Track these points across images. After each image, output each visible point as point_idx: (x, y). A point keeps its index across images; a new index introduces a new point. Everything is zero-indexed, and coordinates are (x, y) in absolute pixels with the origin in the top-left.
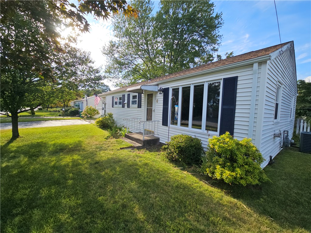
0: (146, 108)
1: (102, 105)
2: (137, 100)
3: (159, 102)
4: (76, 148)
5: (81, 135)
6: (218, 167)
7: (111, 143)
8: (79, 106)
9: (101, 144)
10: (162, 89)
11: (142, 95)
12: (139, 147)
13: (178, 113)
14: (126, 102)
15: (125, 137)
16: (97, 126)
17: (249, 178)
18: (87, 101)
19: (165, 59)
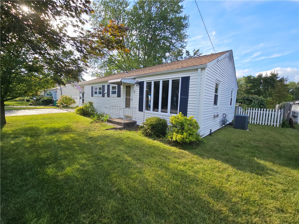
0: (125, 97)
1: (80, 95)
2: (117, 90)
3: (135, 93)
4: (67, 130)
5: (66, 121)
6: (174, 133)
7: (97, 126)
8: (51, 95)
9: (88, 127)
10: (139, 82)
11: (121, 86)
12: (121, 128)
13: (151, 101)
14: (106, 91)
15: (107, 122)
16: (77, 113)
17: (190, 137)
18: (61, 90)
19: (139, 51)
